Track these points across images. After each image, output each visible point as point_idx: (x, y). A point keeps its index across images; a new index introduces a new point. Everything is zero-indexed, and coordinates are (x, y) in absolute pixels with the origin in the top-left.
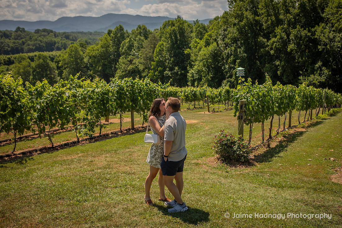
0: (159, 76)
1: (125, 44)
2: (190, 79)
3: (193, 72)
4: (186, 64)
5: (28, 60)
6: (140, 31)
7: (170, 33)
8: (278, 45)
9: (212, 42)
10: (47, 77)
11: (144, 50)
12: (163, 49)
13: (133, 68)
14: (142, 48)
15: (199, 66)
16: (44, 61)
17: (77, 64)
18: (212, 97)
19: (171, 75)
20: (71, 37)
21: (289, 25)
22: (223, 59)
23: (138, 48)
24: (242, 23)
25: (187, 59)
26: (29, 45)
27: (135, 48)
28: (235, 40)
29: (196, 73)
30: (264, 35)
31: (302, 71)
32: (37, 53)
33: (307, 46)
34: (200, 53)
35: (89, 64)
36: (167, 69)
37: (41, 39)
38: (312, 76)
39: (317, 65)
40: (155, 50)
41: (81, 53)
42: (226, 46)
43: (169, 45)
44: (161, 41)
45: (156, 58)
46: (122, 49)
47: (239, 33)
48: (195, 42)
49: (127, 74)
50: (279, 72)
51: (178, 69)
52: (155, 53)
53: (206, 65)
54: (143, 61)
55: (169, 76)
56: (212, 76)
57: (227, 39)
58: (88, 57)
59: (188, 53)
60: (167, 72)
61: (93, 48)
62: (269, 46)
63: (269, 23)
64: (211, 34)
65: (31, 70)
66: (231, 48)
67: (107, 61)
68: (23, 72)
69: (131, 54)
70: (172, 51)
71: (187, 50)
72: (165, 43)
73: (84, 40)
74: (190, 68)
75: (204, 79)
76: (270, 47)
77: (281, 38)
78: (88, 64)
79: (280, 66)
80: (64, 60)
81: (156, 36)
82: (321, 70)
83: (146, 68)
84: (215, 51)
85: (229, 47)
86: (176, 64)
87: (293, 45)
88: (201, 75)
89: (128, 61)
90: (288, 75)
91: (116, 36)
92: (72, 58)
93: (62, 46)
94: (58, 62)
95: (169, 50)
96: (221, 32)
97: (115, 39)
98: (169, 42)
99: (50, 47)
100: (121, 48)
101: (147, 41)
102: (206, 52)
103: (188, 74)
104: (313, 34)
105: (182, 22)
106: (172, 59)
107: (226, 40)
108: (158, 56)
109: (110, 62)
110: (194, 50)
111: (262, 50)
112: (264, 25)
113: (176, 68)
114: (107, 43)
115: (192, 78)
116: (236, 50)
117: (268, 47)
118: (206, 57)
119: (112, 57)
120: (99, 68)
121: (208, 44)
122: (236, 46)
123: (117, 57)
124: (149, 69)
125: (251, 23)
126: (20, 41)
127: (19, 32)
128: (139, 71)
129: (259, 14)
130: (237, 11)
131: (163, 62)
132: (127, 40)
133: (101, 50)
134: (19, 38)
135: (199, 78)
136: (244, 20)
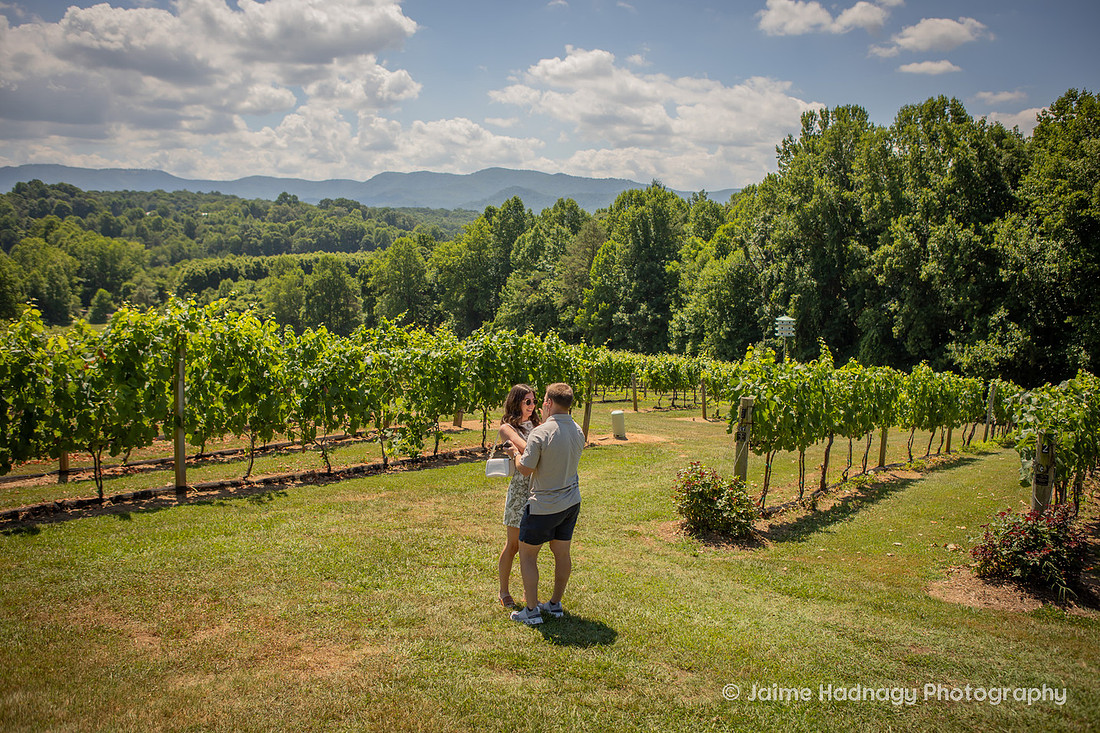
0: (600, 322)
1: (524, 243)
2: (675, 334)
3: (683, 317)
4: (666, 297)
5: (299, 269)
6: (562, 213)
7: (633, 221)
8: (897, 263)
9: (733, 247)
10: (339, 310)
11: (569, 259)
12: (613, 258)
13: (539, 300)
14: (563, 253)
15: (698, 304)
16: (334, 273)
17: (409, 284)
19: (628, 323)
20: (400, 221)
21: (927, 215)
22: (758, 290)
23: (555, 252)
24: (809, 205)
25: (671, 285)
26: (303, 235)
27: (546, 253)
28: (789, 246)
29: (690, 322)
30: (863, 235)
31: (956, 329)
32: (320, 255)
33: (971, 269)
34: (704, 272)
35: (436, 285)
36: (621, 307)
37: (332, 222)
38: (982, 343)
39: (995, 318)
40: (595, 261)
41: (421, 259)
42: (767, 260)
43: (628, 250)
44: (609, 239)
45: (595, 279)
46: (517, 253)
47: (801, 228)
48: (692, 247)
49: (523, 314)
50: (895, 330)
51: (648, 309)
52: (593, 268)
53: (715, 301)
54: (565, 286)
55: (624, 325)
56: (728, 329)
57: (770, 242)
58: (436, 270)
59: (674, 271)
60: (621, 316)
61: (448, 248)
62: (873, 263)
63: (876, 207)
64: (732, 228)
65: (304, 294)
66: (780, 263)
67: (480, 281)
68: (285, 297)
69: (536, 268)
70: (634, 266)
71: (671, 263)
72: (618, 246)
73: (430, 228)
74: (676, 307)
75: (710, 337)
76: (876, 265)
77: (906, 246)
78: (433, 285)
79: (901, 315)
80: (380, 273)
81: (598, 226)
82: (1005, 330)
83: (571, 302)
84: (738, 271)
85: (774, 262)
86: (643, 295)
87: (935, 264)
88: (703, 326)
89: (528, 283)
90: (920, 337)
91: (504, 223)
92: (399, 270)
93: (378, 241)
94: (365, 278)
95: (628, 262)
96: (756, 222)
98: (630, 242)
99: (351, 240)
100: (513, 252)
101: (577, 239)
102: (717, 270)
103: (671, 323)
104: (988, 239)
105: (662, 196)
106: (634, 284)
108: (601, 275)
109: (485, 285)
110: (690, 265)
111: (855, 272)
112: (864, 212)
113: (644, 306)
114: (481, 238)
115: (680, 333)
116: (790, 268)
117: (873, 266)
118: (716, 283)
119: (492, 272)
120: (458, 296)
121: (723, 251)
122: (791, 259)
123: (502, 272)
124: (578, 305)
125: (831, 204)
126: (286, 226)
127: (285, 205)
128: (553, 308)
129: (853, 184)
130: (797, 174)
131: (612, 289)
132: (530, 234)
133: (467, 254)
134: (284, 218)
135: (696, 333)
136: (814, 196)
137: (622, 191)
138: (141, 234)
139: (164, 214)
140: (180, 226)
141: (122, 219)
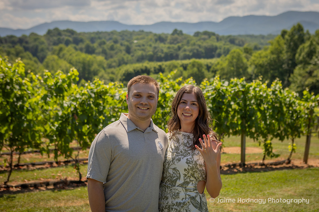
1: (304, 49)
5: (181, 69)
13: (313, 82)
16: (199, 70)
26: (185, 51)
27: (317, 55)
32: (192, 60)
37: (200, 43)
58: (253, 66)
61: (260, 54)
80: (223, 69)
91: (292, 40)
93: (224, 53)
97: (291, 42)
99: (210, 53)
100: (297, 55)
114: (279, 48)
123: (291, 67)
126: (176, 46)
127: (176, 36)
132: (307, 44)
133: (271, 57)
134: (175, 42)
138: (104, 52)
139: (116, 42)
140: (123, 48)
141: (95, 45)
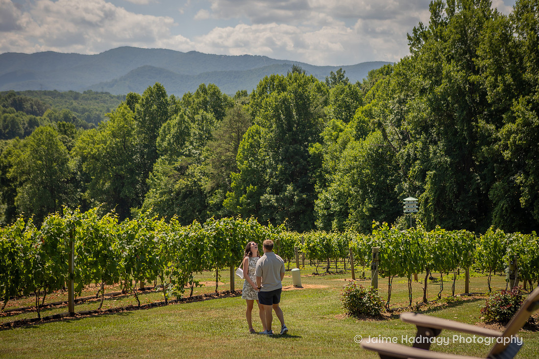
0: (248, 204)
1: (169, 130)
2: (321, 212)
3: (328, 195)
4: (311, 177)
6: (205, 99)
7: (276, 106)
8: (521, 139)
9: (372, 127)
11: (215, 144)
12: (259, 142)
13: (187, 185)
14: (208, 138)
15: (341, 184)
17: (51, 173)
18: (359, 250)
19: (276, 204)
20: (27, 106)
22: (397, 168)
23: (201, 138)
24: (438, 90)
25: (315, 166)
27: (191, 139)
28: (423, 127)
29: (335, 200)
34: (345, 153)
35: (79, 173)
36: (268, 189)
40: (241, 146)
41: (63, 148)
42: (404, 139)
43: (272, 134)
44: (253, 124)
45: (242, 163)
46: (163, 140)
47: (433, 110)
48: (333, 129)
49: (172, 200)
50: (522, 201)
51: (294, 190)
52: (239, 152)
53: (357, 181)
54: (212, 170)
55: (272, 206)
56: (370, 206)
57: (406, 123)
59: (317, 152)
60: (268, 197)
61: (92, 136)
62: (500, 140)
63: (500, 89)
64: (371, 110)
66: (415, 143)
67: (125, 168)
69: (182, 154)
70: (278, 148)
71: (314, 145)
72: (262, 130)
74: (320, 187)
75: (354, 214)
76: (502, 142)
77: (527, 123)
78: (76, 173)
79: (527, 186)
80: (21, 163)
81: (242, 111)
83: (218, 186)
84: (377, 151)
85: (410, 142)
86: (289, 177)
88: (347, 204)
89: (176, 169)
91: (147, 111)
92: (41, 159)
95: (273, 146)
96: (393, 105)
97: (145, 116)
98: (274, 126)
100: (158, 139)
101: (222, 124)
102: (358, 150)
103: (317, 202)
105: (302, 81)
106: (279, 166)
107: (405, 125)
108: (247, 159)
109: (131, 171)
110: (332, 146)
112: (489, 93)
113: (290, 187)
114: (125, 126)
115: (325, 212)
116: (425, 148)
117: (499, 143)
118: (357, 163)
119: (137, 158)
120: (104, 184)
121: (362, 133)
122: (425, 138)
124: (226, 188)
125: (459, 87)
128: (201, 192)
129: (479, 68)
130: (427, 61)
131: (258, 172)
132: (175, 120)
133: (112, 142)
135: (341, 211)
136: (443, 81)
137: (264, 77)
